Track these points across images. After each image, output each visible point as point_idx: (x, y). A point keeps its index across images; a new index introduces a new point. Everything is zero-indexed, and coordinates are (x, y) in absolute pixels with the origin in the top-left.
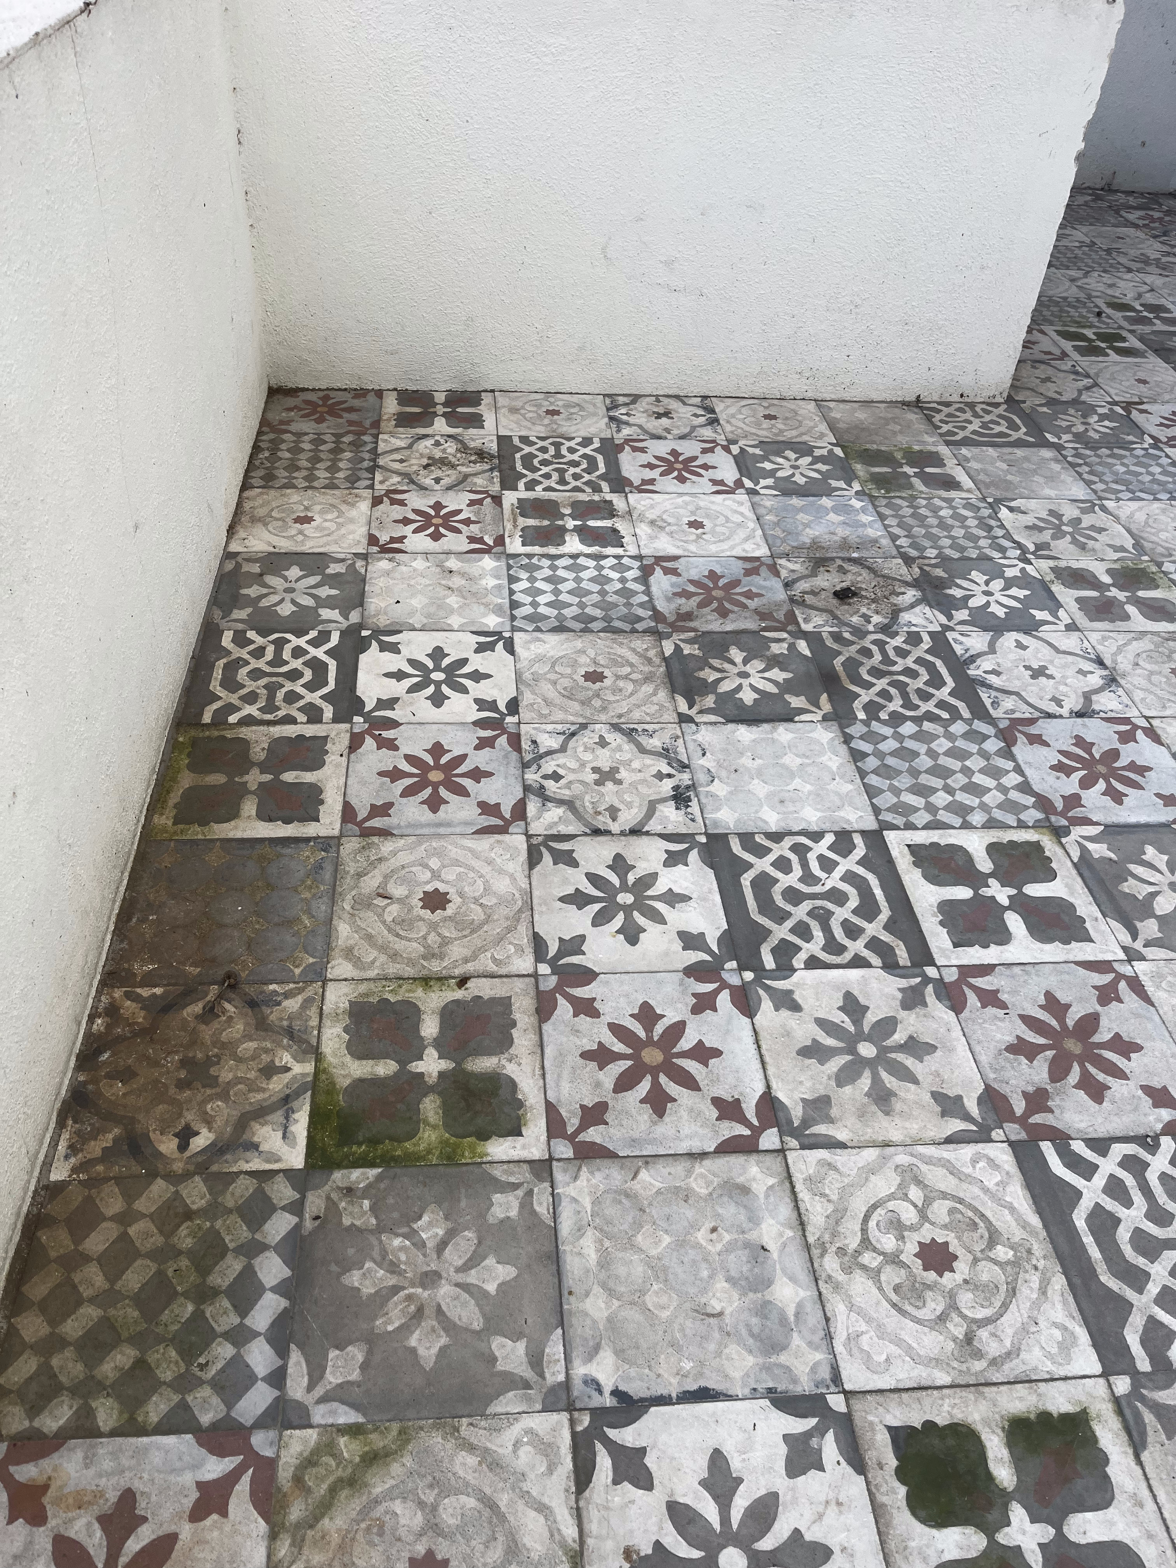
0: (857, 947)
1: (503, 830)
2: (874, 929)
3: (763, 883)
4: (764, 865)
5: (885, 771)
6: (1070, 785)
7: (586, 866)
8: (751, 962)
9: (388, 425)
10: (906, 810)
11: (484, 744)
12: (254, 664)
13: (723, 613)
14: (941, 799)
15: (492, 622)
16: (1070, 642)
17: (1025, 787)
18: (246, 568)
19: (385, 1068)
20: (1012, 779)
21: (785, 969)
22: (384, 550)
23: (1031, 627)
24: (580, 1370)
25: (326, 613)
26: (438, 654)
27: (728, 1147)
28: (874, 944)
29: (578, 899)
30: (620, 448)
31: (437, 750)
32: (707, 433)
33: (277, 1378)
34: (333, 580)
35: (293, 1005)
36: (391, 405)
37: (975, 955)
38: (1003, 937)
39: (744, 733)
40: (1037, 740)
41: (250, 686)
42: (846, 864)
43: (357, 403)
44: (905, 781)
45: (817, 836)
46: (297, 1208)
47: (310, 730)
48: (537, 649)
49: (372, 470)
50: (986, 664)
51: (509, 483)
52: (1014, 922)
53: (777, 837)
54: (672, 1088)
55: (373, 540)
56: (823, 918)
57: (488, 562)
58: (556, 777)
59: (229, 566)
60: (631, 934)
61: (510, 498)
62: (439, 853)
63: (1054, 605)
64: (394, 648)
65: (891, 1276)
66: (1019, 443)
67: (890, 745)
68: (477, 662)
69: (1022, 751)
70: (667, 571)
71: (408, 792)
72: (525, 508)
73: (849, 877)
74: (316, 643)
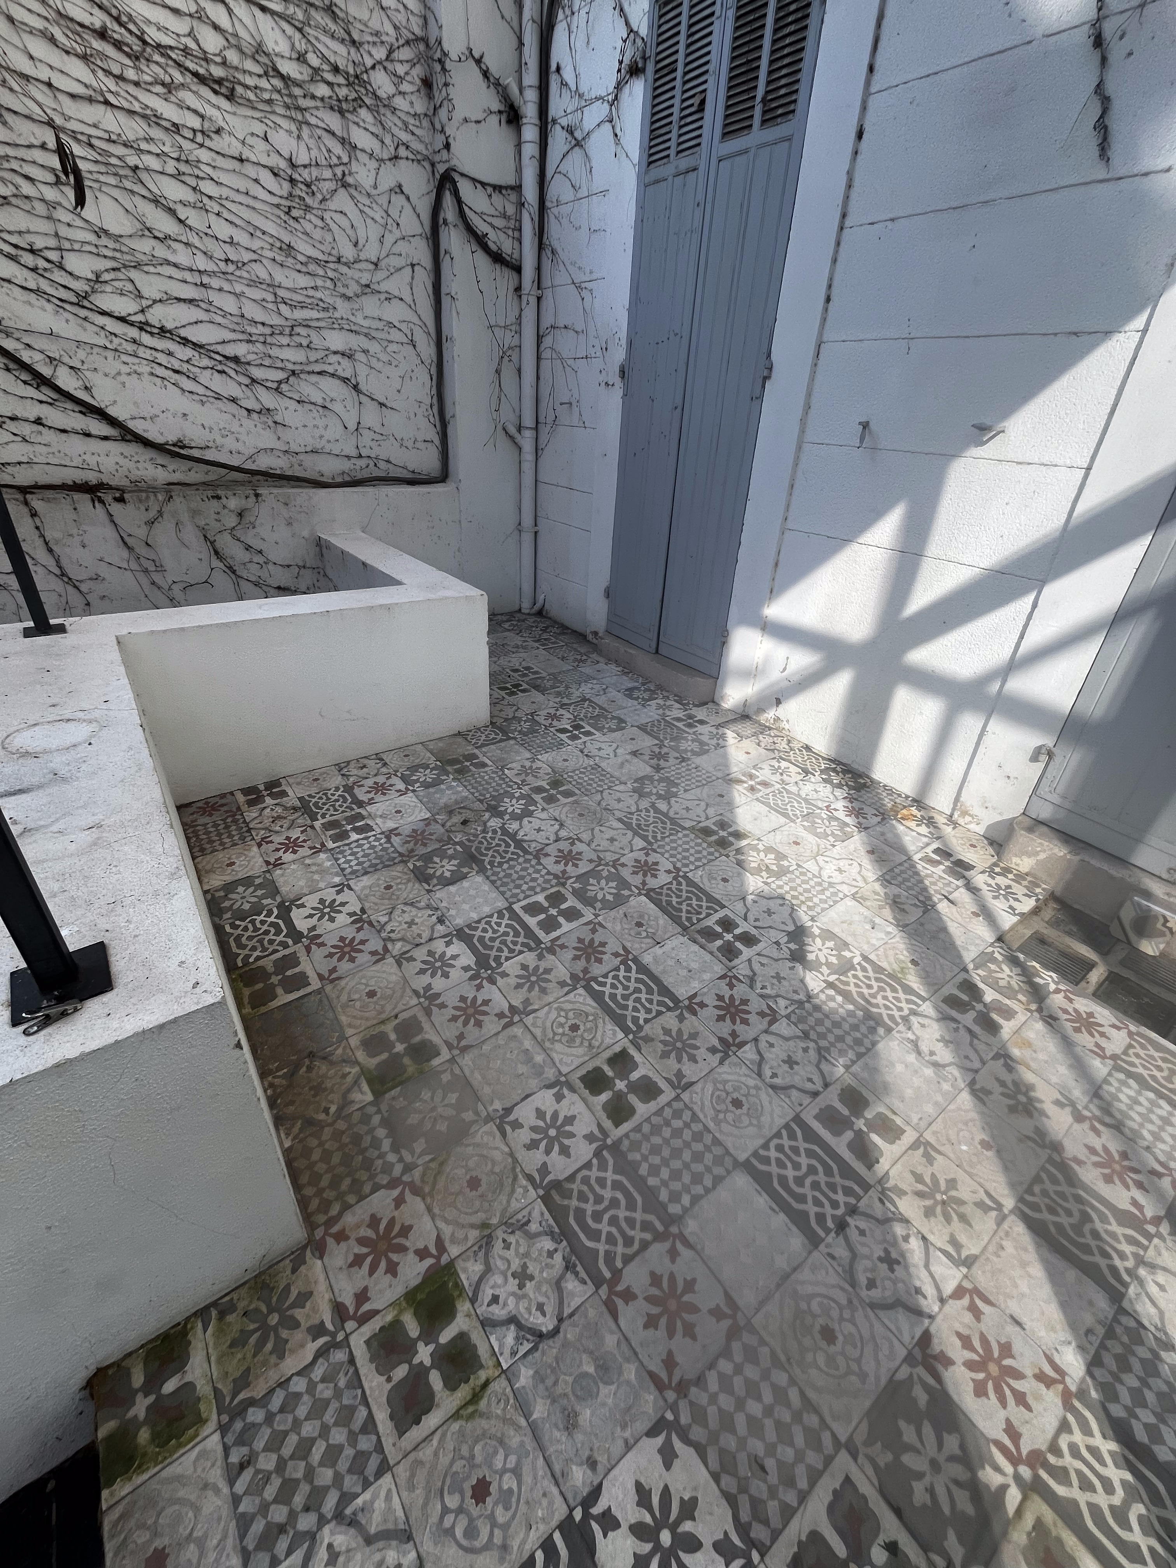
0: (518, 948)
1: (383, 959)
2: (521, 940)
3: (481, 939)
4: (478, 933)
5: (504, 884)
6: (561, 867)
7: (419, 959)
8: (488, 967)
9: (245, 808)
10: (516, 895)
11: (359, 930)
12: (247, 934)
13: (425, 845)
14: (525, 887)
15: (337, 880)
16: (544, 815)
17: (549, 873)
18: (218, 894)
19: (385, 1056)
20: (544, 872)
21: (500, 965)
22: (275, 866)
23: (530, 814)
24: (490, 1109)
25: (265, 902)
26: (322, 901)
27: (505, 1027)
28: (523, 945)
29: (422, 972)
30: (352, 788)
31: (342, 939)
32: (384, 770)
33: (401, 1160)
34: (260, 886)
35: (339, 1051)
36: (241, 798)
37: (554, 935)
38: (560, 926)
39: (453, 889)
40: (547, 855)
41: (251, 944)
42: (505, 922)
43: (223, 801)
44: (511, 885)
45: (491, 916)
46: (379, 1111)
47: (287, 952)
48: (361, 885)
49: (249, 830)
50: (521, 833)
51: (314, 818)
52: (561, 919)
53: (479, 922)
54: (481, 1018)
55: (268, 863)
56: (504, 942)
57: (323, 856)
58: (392, 931)
59: (209, 896)
60: (446, 975)
61: (317, 824)
62: (363, 977)
63: (535, 803)
64: (303, 906)
65: (564, 1039)
66: (501, 741)
67: (502, 874)
68: (340, 899)
69: (544, 861)
70: (396, 835)
71: (340, 960)
72: (327, 826)
73: (507, 926)
74: (269, 915)
